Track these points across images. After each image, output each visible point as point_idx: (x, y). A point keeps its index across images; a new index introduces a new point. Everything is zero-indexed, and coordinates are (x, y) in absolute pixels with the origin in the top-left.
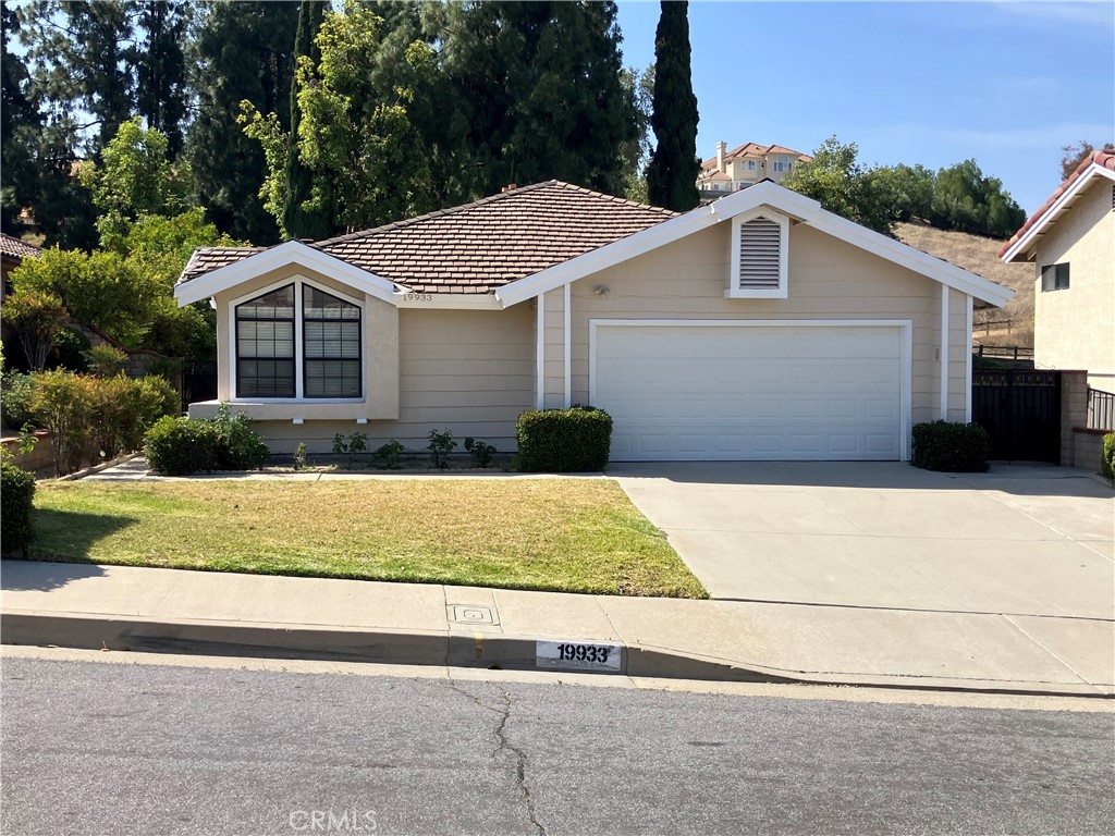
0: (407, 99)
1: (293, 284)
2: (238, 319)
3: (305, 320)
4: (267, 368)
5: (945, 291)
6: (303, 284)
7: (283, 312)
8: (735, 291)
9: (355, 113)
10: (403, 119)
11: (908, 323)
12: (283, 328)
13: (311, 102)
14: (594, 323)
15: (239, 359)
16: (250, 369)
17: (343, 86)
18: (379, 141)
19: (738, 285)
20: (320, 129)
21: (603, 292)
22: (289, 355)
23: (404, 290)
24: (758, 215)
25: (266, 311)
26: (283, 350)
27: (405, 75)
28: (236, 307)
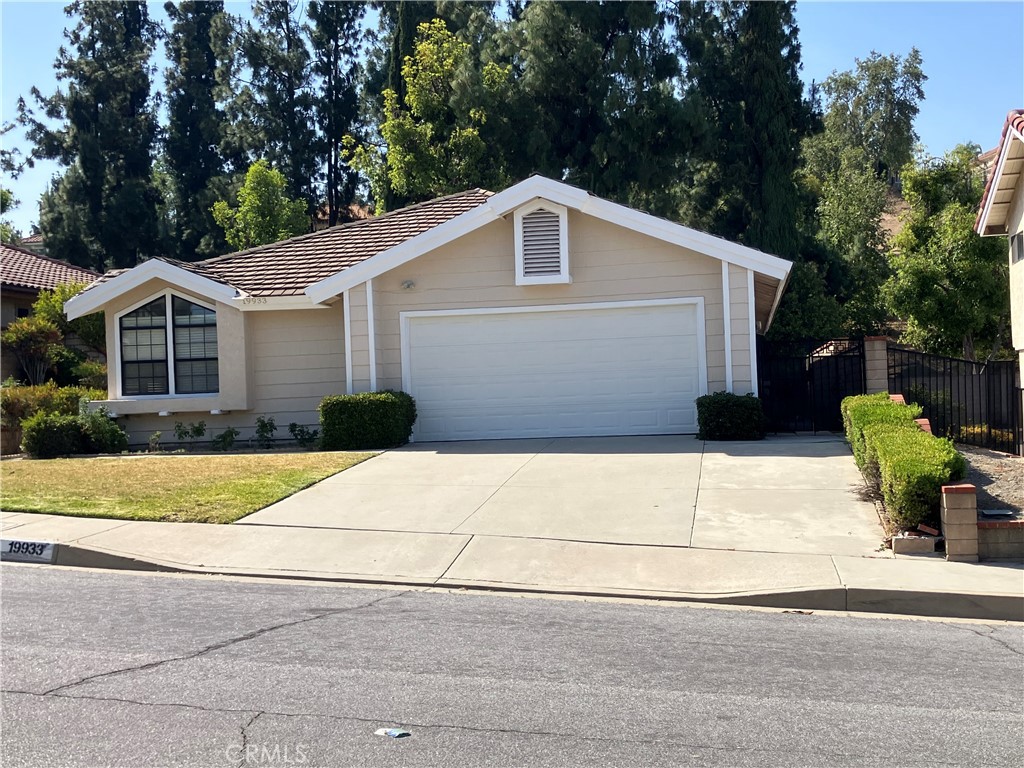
0: (480, 120)
1: (164, 296)
2: (122, 328)
3: (175, 326)
4: (146, 370)
5: (725, 268)
6: (173, 296)
7: (157, 320)
8: (521, 280)
9: (439, 138)
10: (477, 140)
11: (700, 301)
12: (157, 335)
13: (393, 133)
14: (403, 315)
15: (124, 363)
16: (132, 370)
17: (429, 114)
18: (458, 165)
19: (522, 273)
20: (405, 157)
21: (408, 287)
22: (163, 358)
23: (244, 295)
24: (538, 207)
25: (144, 321)
26: (158, 354)
27: (478, 97)
28: (121, 319)
